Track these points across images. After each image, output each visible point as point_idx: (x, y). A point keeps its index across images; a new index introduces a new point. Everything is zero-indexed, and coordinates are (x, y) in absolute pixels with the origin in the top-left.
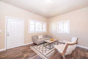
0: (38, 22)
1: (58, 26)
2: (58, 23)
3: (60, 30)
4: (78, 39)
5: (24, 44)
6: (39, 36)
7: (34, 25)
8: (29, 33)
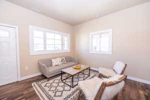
0: (51, 32)
1: (91, 41)
2: (91, 34)
3: (95, 48)
4: (126, 65)
5: (21, 77)
6: (53, 60)
7: (43, 39)
8: (31, 54)
